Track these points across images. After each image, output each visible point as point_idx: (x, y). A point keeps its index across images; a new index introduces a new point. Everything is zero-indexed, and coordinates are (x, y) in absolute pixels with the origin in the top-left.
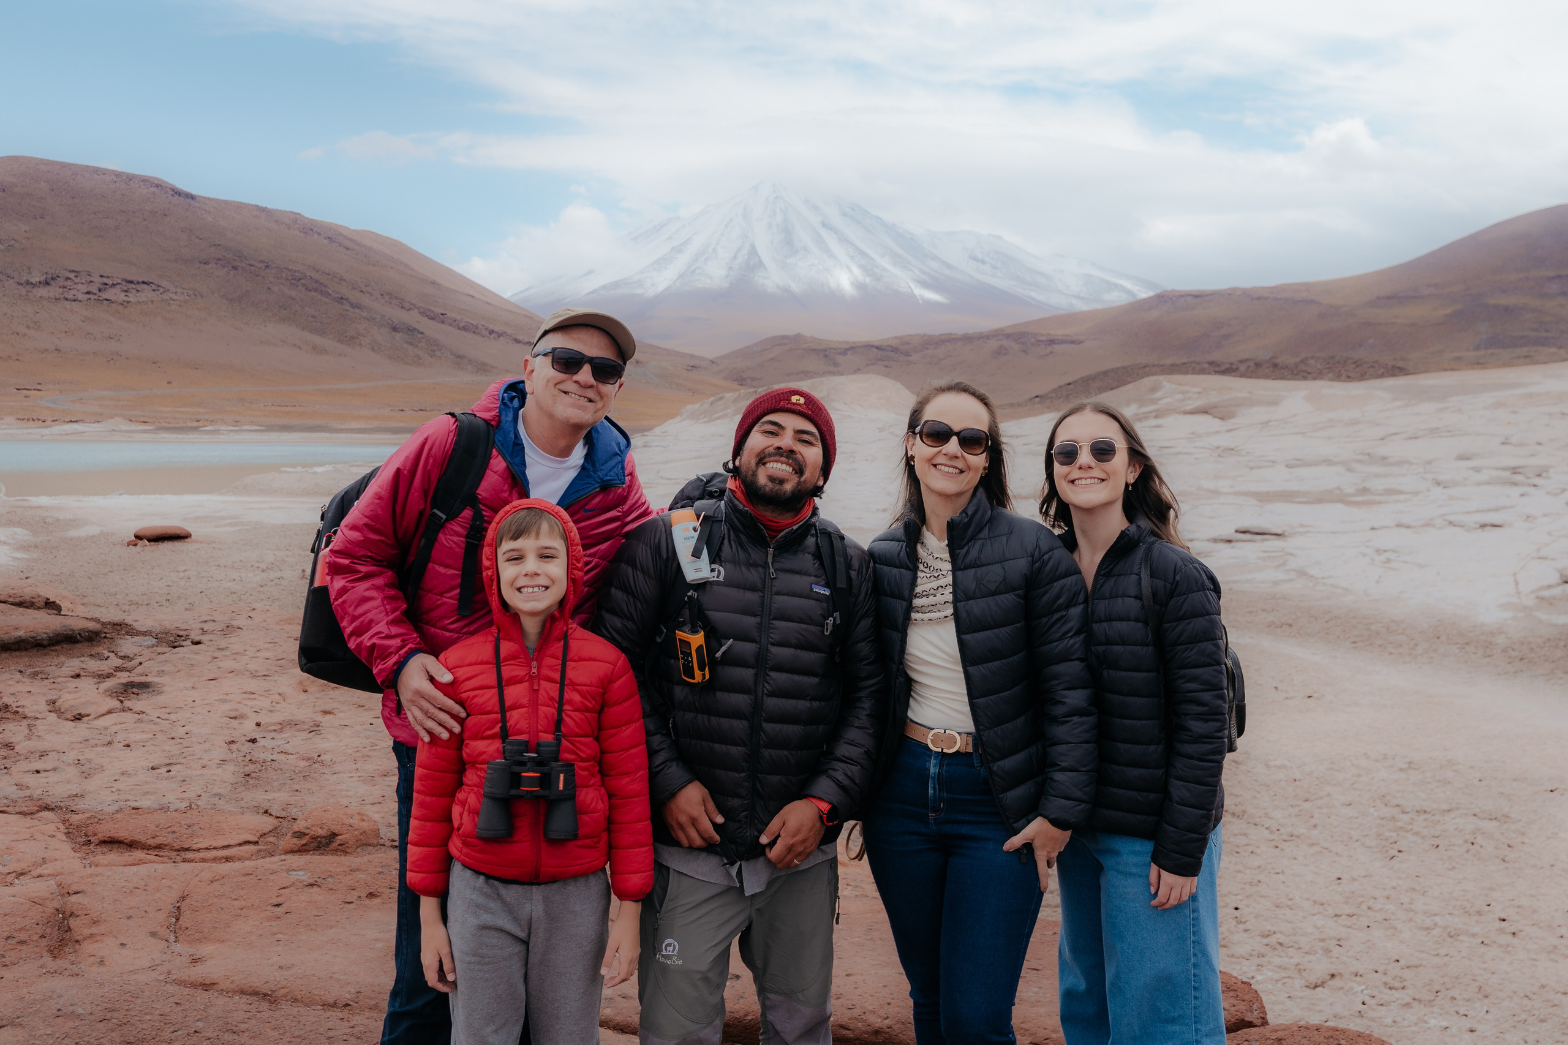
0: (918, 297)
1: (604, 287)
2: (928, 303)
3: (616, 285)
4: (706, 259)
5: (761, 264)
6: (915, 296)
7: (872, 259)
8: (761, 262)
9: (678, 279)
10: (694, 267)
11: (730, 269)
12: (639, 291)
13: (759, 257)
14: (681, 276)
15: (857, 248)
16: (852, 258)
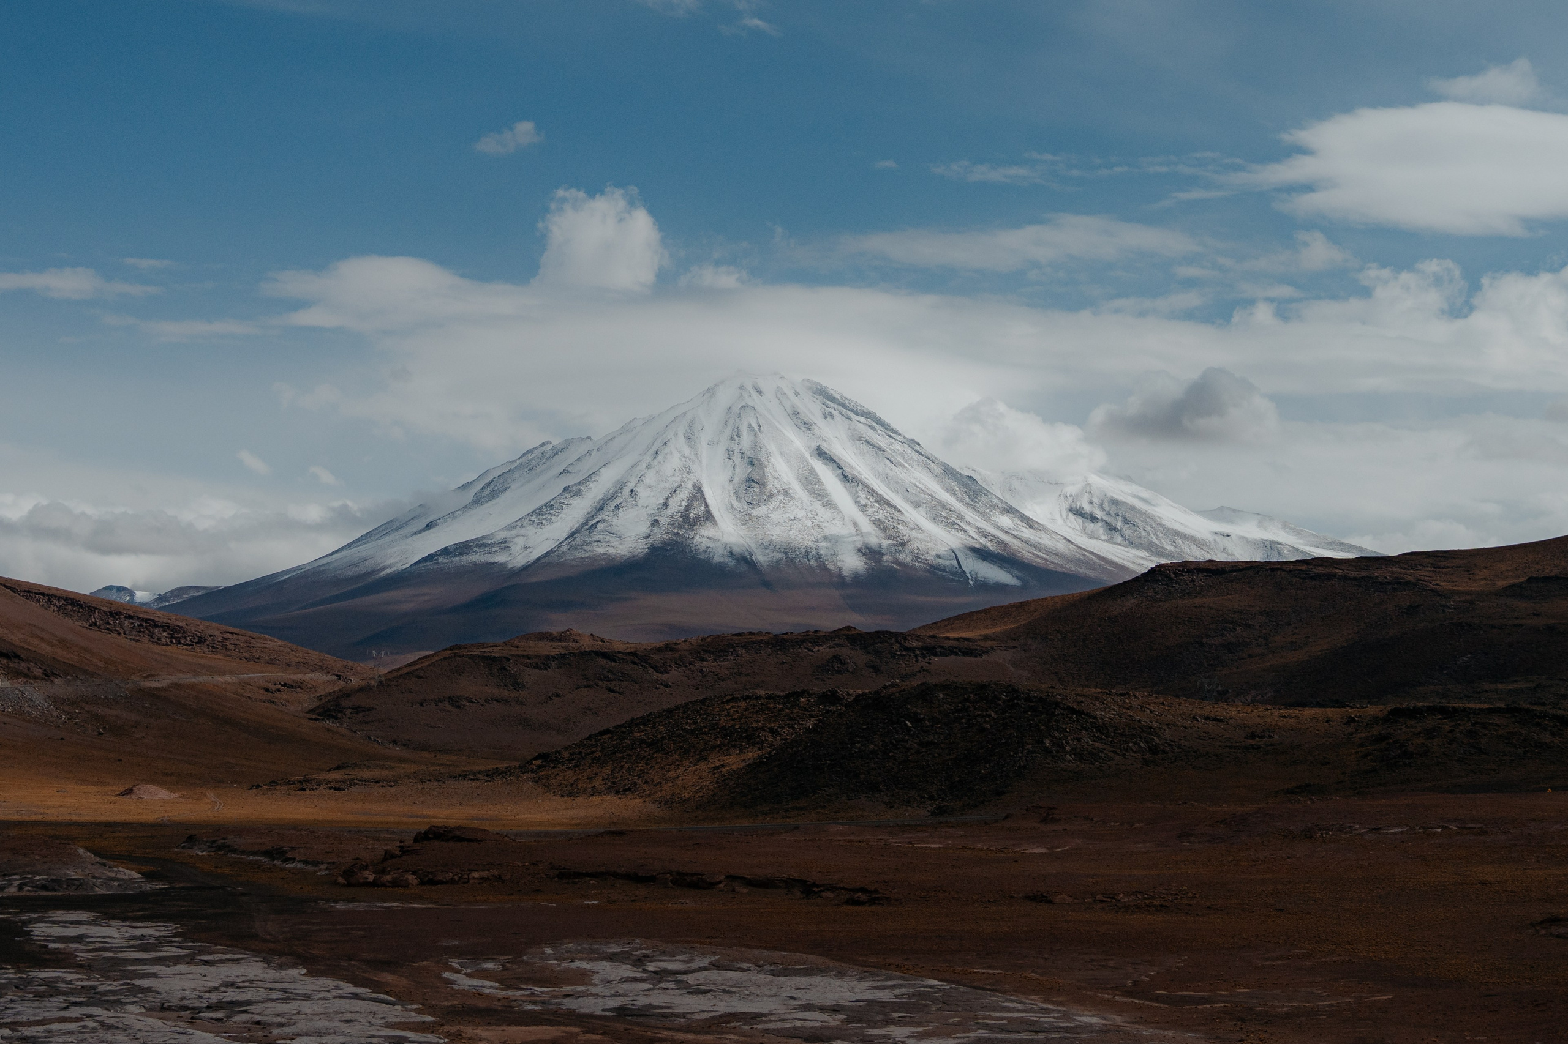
0: (968, 575)
1: (445, 552)
2: (984, 586)
3: (464, 548)
4: (617, 507)
5: (708, 516)
6: (964, 572)
7: (896, 508)
8: (708, 512)
9: (566, 539)
10: (595, 521)
11: (655, 523)
12: (500, 558)
13: (706, 505)
14: (573, 535)
15: (872, 492)
16: (863, 508)
